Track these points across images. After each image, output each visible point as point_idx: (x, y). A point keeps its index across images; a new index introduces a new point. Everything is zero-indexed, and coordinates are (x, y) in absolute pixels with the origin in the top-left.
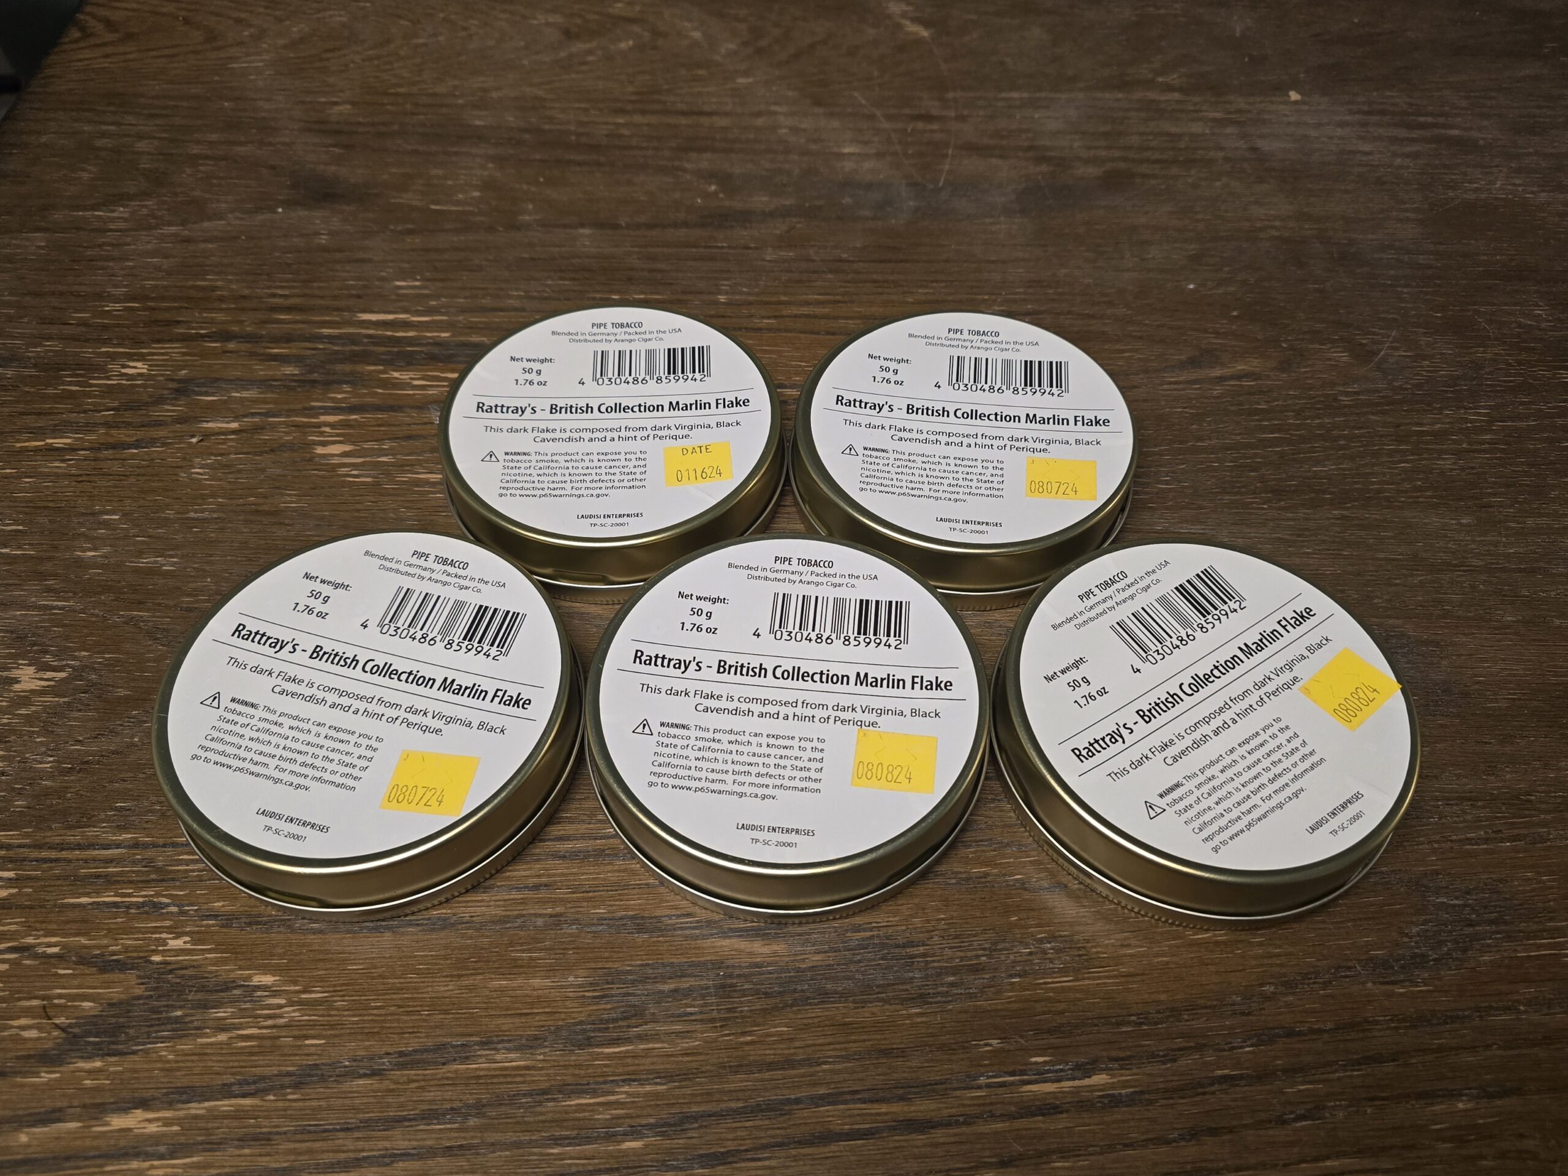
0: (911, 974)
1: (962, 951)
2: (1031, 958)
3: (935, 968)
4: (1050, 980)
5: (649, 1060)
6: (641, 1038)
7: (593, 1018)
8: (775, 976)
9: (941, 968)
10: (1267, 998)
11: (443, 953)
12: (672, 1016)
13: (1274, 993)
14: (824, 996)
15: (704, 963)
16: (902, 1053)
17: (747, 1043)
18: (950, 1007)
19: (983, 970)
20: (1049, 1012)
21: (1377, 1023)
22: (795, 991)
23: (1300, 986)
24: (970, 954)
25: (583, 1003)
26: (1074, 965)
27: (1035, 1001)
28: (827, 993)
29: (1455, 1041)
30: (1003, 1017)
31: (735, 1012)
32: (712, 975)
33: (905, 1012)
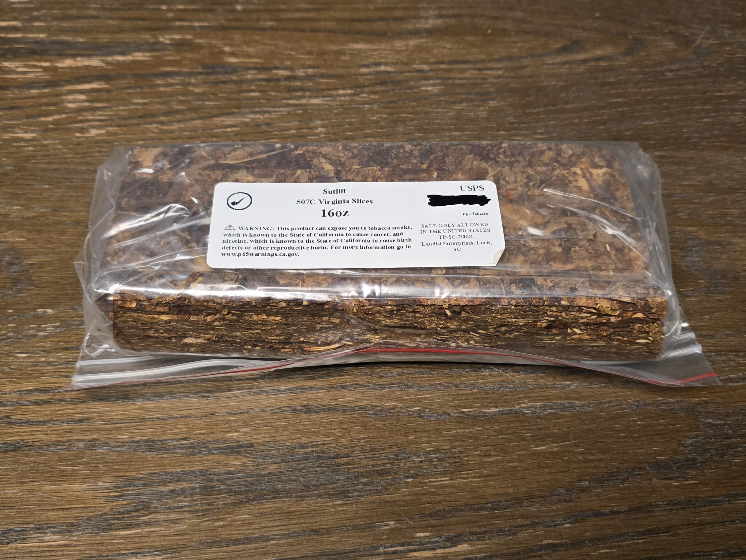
0: (337, 477)
1: (373, 460)
2: (421, 464)
3: (354, 472)
4: (433, 480)
5: (151, 539)
6: (146, 524)
7: (114, 510)
8: (242, 480)
9: (358, 472)
10: (583, 490)
11: (12, 467)
12: (169, 508)
13: (587, 486)
14: (276, 494)
15: (194, 472)
16: (327, 532)
17: (220, 527)
18: (363, 499)
19: (388, 473)
20: (431, 502)
21: (658, 506)
22: (256, 490)
23: (606, 481)
24: (379, 462)
25: (107, 501)
26: (451, 469)
27: (422, 495)
28: (278, 491)
29: (710, 518)
30: (399, 506)
31: (213, 505)
32: (199, 480)
33: (331, 503)
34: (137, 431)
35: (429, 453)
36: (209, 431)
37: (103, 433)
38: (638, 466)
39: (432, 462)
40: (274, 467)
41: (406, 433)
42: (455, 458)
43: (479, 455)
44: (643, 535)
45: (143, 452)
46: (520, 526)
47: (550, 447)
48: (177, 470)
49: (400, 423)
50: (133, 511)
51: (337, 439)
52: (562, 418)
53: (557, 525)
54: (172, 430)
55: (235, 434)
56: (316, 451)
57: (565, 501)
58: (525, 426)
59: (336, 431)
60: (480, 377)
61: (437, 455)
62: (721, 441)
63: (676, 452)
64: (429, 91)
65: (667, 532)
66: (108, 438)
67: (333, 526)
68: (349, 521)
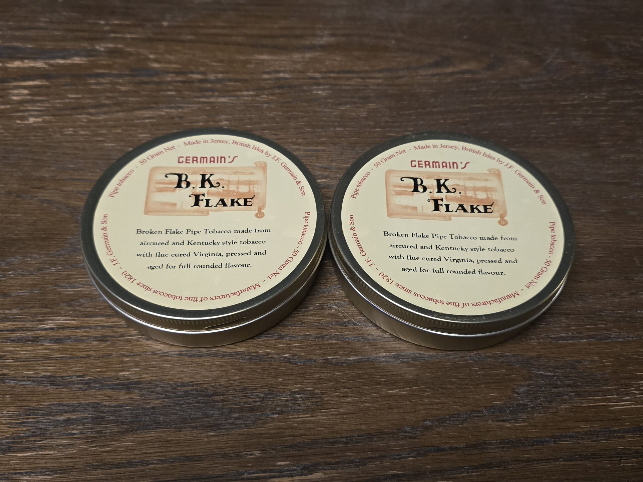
0: (213, 412)
1: (246, 399)
2: (287, 403)
3: (228, 408)
4: (296, 416)
5: (44, 461)
6: (41, 448)
7: (14, 435)
8: (130, 412)
9: (232, 408)
10: (427, 428)
12: (63, 435)
13: (430, 426)
14: (158, 425)
15: (88, 404)
16: (200, 459)
17: (106, 452)
18: (233, 431)
19: (257, 410)
20: (293, 435)
21: (491, 444)
22: (140, 421)
23: (448, 422)
24: (250, 400)
25: (9, 427)
26: (313, 407)
27: (286, 429)
28: (160, 423)
29: (537, 455)
30: (264, 438)
31: (101, 433)
32: (91, 411)
33: (205, 434)
34: (41, 368)
35: (295, 393)
36: (104, 370)
37: (12, 369)
38: (476, 409)
39: (297, 401)
40: (158, 402)
41: (276, 376)
42: (317, 398)
43: (338, 396)
44: (477, 469)
45: (45, 386)
46: (369, 458)
47: (400, 391)
48: (73, 402)
49: (271, 367)
50: (31, 436)
51: (215, 380)
52: (412, 366)
53: (402, 458)
54: (73, 368)
55: (127, 373)
56: (196, 390)
57: (410, 438)
58: (380, 372)
59: (215, 373)
60: (344, 330)
61: (302, 395)
62: (550, 390)
63: (510, 398)
64: (319, 94)
65: (498, 467)
66: (16, 373)
67: (205, 454)
68: (219, 450)
